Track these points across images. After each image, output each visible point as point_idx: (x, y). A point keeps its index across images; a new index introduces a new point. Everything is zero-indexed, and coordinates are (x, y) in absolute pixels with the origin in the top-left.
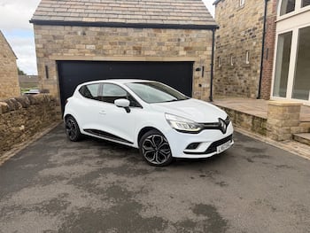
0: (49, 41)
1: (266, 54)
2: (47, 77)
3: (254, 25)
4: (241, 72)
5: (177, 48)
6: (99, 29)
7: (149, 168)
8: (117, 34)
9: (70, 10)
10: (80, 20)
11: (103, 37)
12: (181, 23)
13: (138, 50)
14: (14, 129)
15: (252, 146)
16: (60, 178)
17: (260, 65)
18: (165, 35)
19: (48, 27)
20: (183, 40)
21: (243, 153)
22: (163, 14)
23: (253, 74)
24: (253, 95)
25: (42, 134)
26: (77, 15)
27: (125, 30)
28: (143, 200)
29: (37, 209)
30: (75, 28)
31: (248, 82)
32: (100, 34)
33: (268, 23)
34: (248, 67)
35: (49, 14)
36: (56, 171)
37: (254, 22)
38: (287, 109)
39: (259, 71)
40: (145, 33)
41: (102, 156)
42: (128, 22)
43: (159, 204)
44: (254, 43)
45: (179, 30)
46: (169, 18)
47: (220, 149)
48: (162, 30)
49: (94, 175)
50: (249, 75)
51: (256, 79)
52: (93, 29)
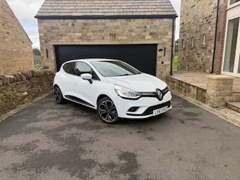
0: (49, 31)
1: (218, 37)
2: (48, 57)
3: (210, 13)
4: (199, 52)
5: (144, 34)
6: (84, 21)
7: (103, 125)
8: (98, 24)
9: (64, 8)
10: (70, 14)
11: (87, 27)
12: (147, 14)
13: (113, 36)
14: (18, 94)
15: (190, 111)
16: (39, 129)
17: (213, 46)
18: (134, 24)
19: (48, 21)
20: (148, 27)
21: (181, 116)
22: (133, 7)
23: (208, 53)
24: (207, 71)
25: (40, 98)
26: (69, 11)
27: (103, 21)
28: (87, 147)
29: (15, 149)
30: (67, 21)
31: (204, 60)
32: (85, 24)
33: (220, 11)
34: (205, 48)
35: (49, 11)
36: (38, 124)
37: (209, 10)
38: (221, 82)
39: (213, 51)
40: (119, 22)
41: (74, 115)
42: (106, 14)
43: (97, 151)
44: (210, 28)
45: (145, 20)
46: (138, 10)
47: (156, 113)
48: (132, 20)
49: (62, 128)
50: (205, 54)
51: (211, 57)
52: (80, 21)
